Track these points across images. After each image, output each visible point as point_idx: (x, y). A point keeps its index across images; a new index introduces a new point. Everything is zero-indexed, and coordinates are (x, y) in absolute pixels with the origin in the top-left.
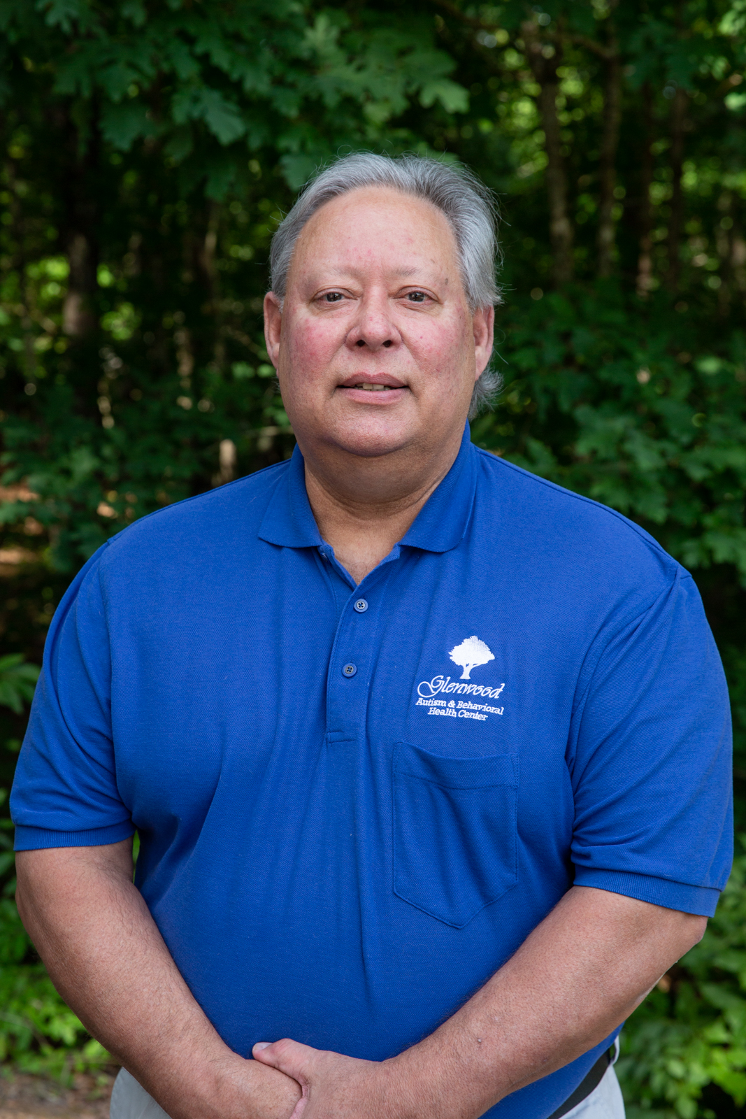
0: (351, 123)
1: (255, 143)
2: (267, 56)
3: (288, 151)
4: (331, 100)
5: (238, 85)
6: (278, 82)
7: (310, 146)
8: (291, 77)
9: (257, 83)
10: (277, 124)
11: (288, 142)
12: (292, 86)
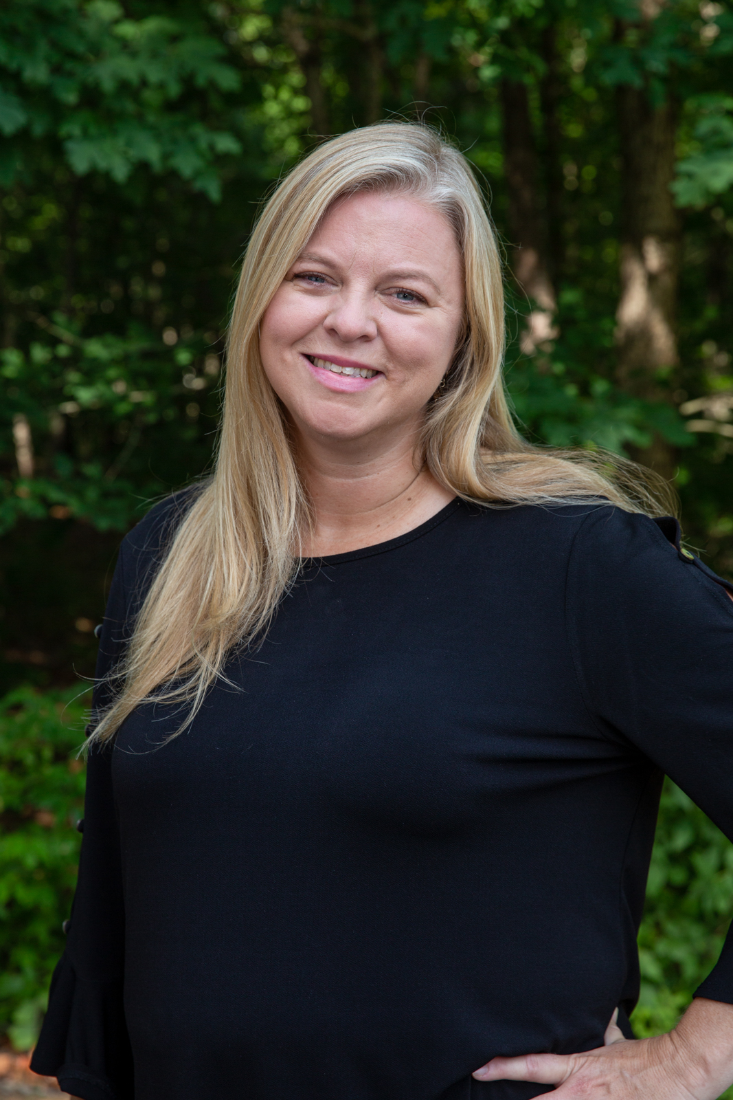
0: (130, 107)
1: (38, 130)
2: (43, 47)
3: (70, 137)
4: (108, 85)
5: (16, 76)
6: (56, 70)
7: (93, 130)
8: (69, 65)
9: (37, 72)
10: (57, 111)
11: (71, 128)
12: (70, 75)
